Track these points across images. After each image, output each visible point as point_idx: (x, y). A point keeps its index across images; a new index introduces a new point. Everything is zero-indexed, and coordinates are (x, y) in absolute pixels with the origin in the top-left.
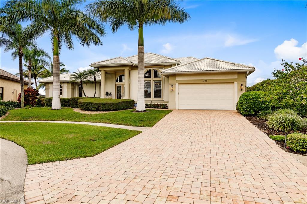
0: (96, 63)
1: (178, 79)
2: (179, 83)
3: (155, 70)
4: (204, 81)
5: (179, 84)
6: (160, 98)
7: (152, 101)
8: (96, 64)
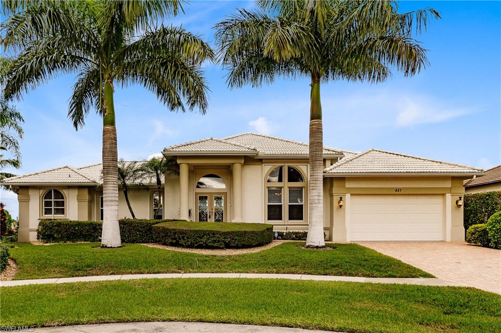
0: (173, 148)
1: (349, 185)
2: (352, 193)
3: (289, 168)
4: (396, 191)
5: (351, 195)
6: (301, 221)
7: (288, 227)
8: (174, 150)
